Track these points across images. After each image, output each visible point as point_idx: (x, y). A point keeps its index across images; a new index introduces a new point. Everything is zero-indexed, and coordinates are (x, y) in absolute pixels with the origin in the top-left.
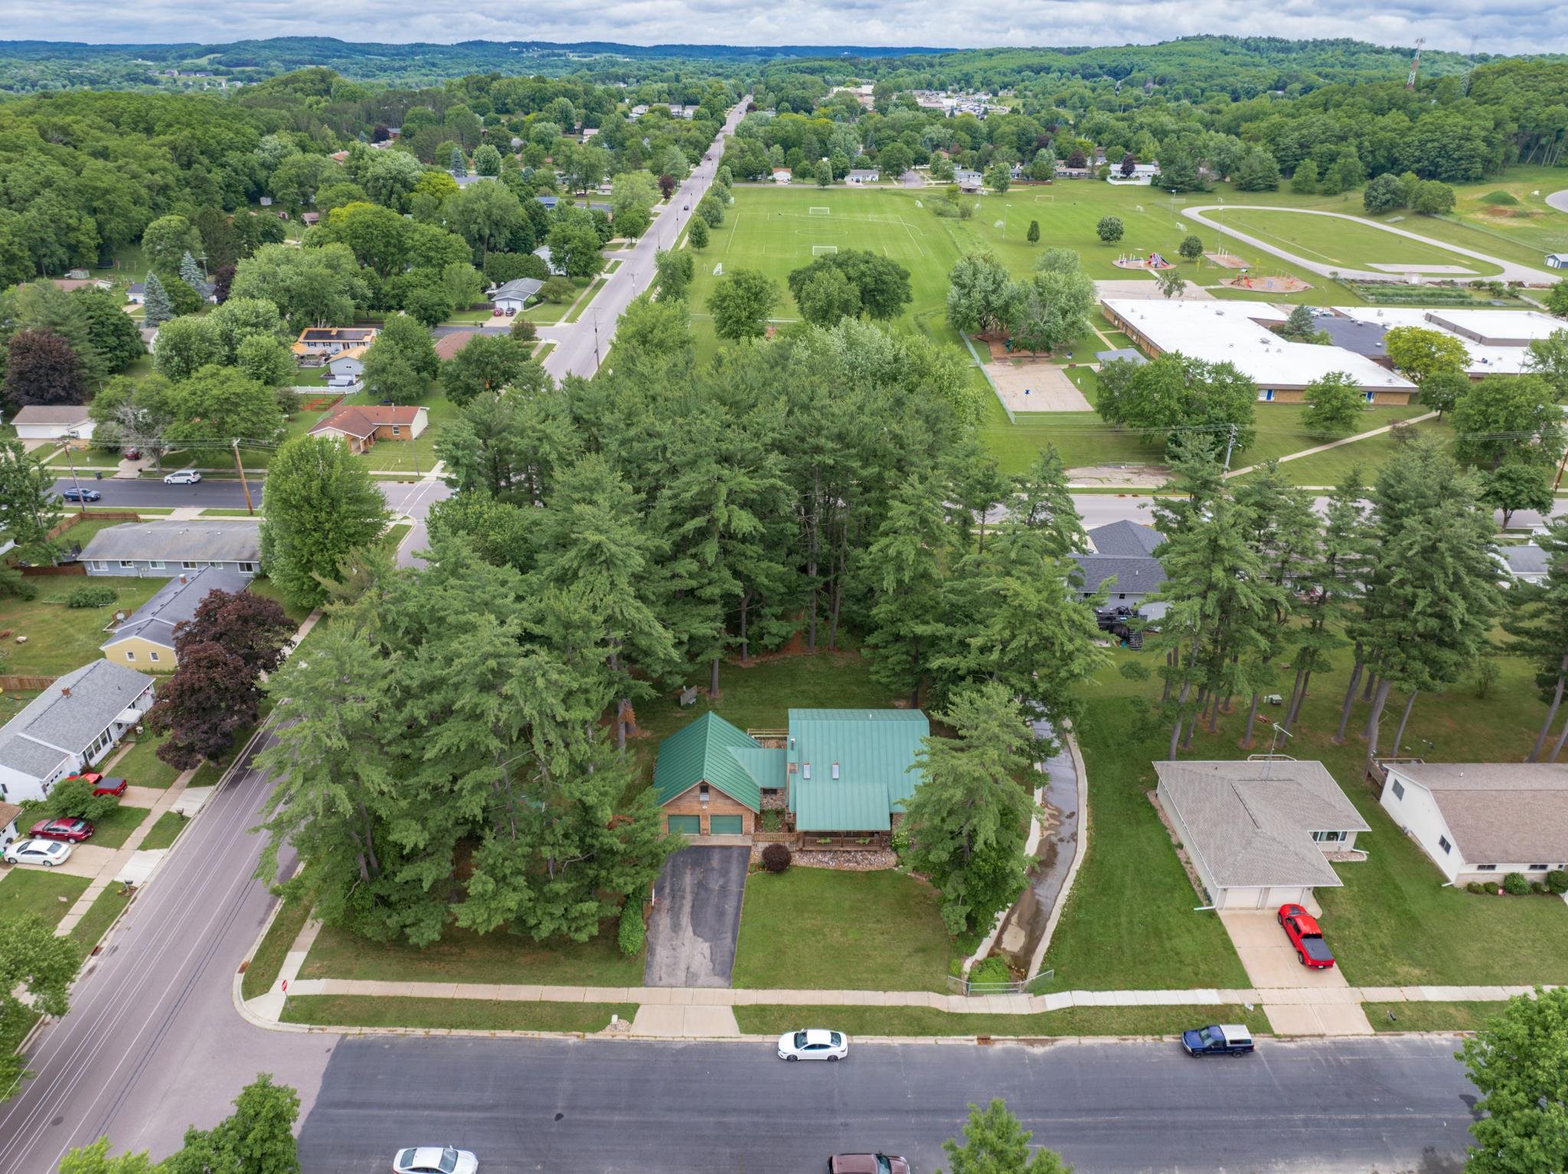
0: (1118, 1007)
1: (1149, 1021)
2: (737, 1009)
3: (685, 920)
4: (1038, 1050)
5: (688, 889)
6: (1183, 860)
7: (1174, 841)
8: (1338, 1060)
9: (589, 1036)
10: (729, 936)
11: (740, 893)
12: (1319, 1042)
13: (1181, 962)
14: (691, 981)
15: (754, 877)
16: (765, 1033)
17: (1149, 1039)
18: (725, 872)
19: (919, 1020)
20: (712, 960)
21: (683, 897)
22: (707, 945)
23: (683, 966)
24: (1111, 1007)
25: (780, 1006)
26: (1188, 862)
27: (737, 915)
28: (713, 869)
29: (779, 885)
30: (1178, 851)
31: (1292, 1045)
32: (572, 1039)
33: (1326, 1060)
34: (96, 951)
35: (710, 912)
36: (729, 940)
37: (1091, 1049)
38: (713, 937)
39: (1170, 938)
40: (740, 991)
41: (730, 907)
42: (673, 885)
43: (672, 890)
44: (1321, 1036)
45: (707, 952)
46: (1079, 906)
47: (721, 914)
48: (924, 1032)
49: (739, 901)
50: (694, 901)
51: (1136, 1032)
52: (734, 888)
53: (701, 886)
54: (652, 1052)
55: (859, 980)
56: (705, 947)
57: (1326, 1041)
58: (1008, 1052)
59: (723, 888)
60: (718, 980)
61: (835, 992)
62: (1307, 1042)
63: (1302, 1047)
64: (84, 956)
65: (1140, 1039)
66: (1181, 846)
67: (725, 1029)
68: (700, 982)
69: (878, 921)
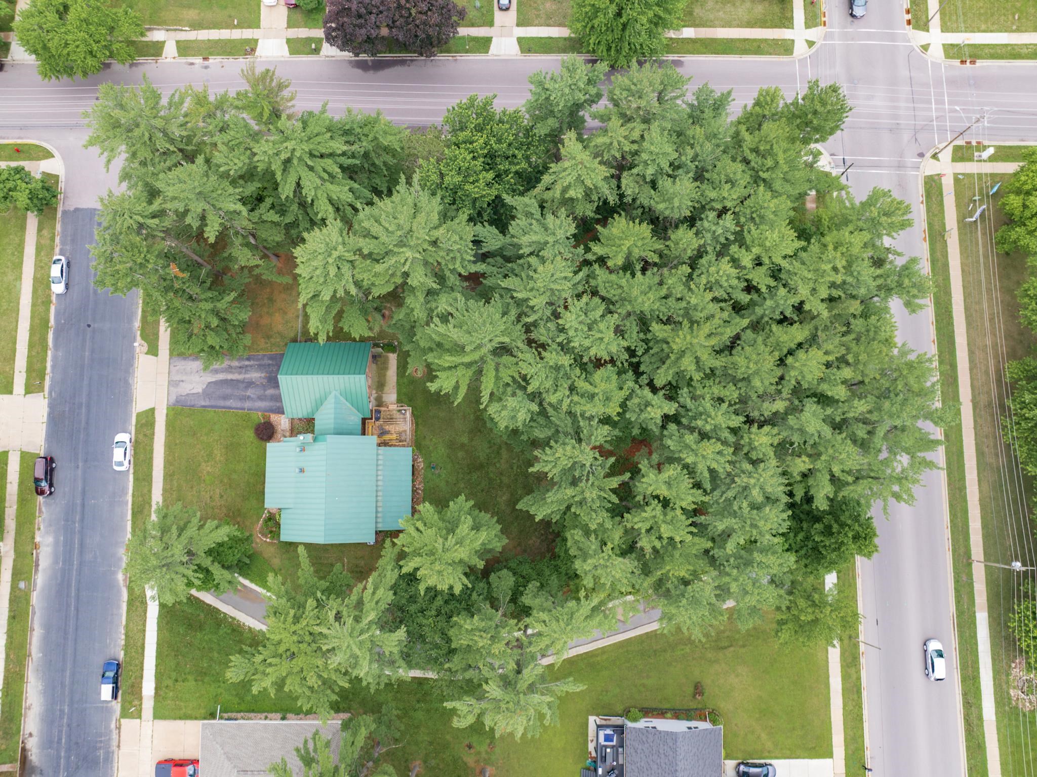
0: (144, 631)
1: (135, 646)
2: (152, 411)
3: (221, 376)
4: (120, 577)
5: (247, 376)
6: (270, 715)
7: (289, 715)
8: (100, 748)
9: (139, 333)
10: (207, 403)
11: (244, 409)
12: (114, 743)
13: (176, 681)
14: (172, 383)
15: (258, 417)
16: (136, 426)
17: (123, 642)
18: (260, 398)
19: (141, 512)
20: (188, 395)
21: (240, 373)
22: (200, 390)
23: (184, 378)
24: (144, 626)
25: (153, 434)
26: (266, 718)
27: (224, 407)
28: (265, 390)
29: (249, 435)
30: (279, 715)
31: (113, 726)
32: (137, 324)
33: (101, 742)
34: (205, 59)
35: (228, 391)
36: (203, 403)
37: (119, 607)
38: (206, 393)
39: (196, 680)
40: (165, 411)
41: (230, 403)
42: (251, 366)
43: (247, 366)
44: (119, 746)
45: (194, 391)
46: (234, 630)
47: (225, 397)
48: (134, 514)
49: (237, 409)
50: (238, 381)
51: (127, 635)
52: (247, 404)
53: (250, 384)
54: (128, 366)
55: (172, 480)
56: (199, 389)
57: (115, 748)
58: (120, 559)
59: (249, 397)
60: (173, 398)
61: (162, 466)
62: (115, 736)
63: (111, 731)
64: (201, 55)
65: (123, 637)
66: (283, 718)
67: (140, 405)
68: (172, 389)
69: (222, 496)
